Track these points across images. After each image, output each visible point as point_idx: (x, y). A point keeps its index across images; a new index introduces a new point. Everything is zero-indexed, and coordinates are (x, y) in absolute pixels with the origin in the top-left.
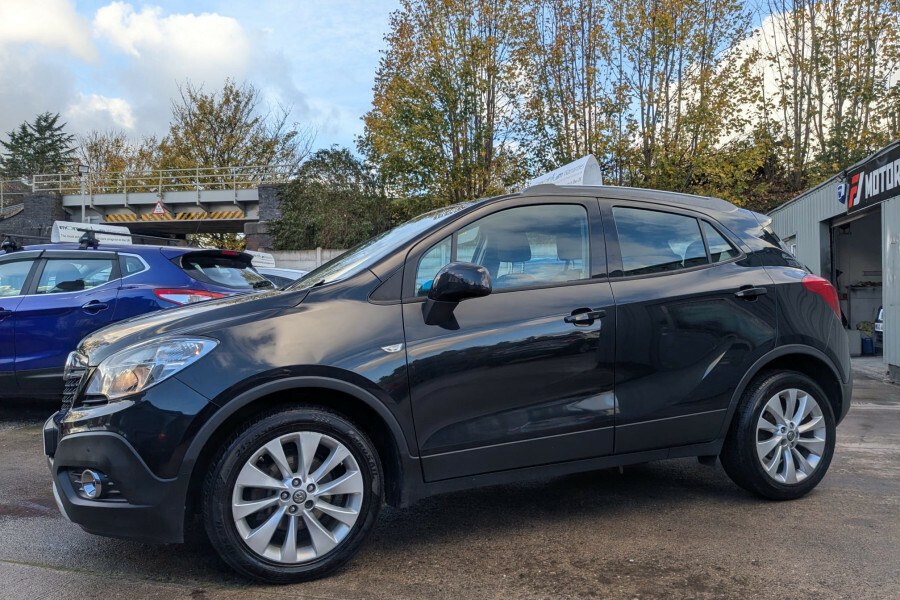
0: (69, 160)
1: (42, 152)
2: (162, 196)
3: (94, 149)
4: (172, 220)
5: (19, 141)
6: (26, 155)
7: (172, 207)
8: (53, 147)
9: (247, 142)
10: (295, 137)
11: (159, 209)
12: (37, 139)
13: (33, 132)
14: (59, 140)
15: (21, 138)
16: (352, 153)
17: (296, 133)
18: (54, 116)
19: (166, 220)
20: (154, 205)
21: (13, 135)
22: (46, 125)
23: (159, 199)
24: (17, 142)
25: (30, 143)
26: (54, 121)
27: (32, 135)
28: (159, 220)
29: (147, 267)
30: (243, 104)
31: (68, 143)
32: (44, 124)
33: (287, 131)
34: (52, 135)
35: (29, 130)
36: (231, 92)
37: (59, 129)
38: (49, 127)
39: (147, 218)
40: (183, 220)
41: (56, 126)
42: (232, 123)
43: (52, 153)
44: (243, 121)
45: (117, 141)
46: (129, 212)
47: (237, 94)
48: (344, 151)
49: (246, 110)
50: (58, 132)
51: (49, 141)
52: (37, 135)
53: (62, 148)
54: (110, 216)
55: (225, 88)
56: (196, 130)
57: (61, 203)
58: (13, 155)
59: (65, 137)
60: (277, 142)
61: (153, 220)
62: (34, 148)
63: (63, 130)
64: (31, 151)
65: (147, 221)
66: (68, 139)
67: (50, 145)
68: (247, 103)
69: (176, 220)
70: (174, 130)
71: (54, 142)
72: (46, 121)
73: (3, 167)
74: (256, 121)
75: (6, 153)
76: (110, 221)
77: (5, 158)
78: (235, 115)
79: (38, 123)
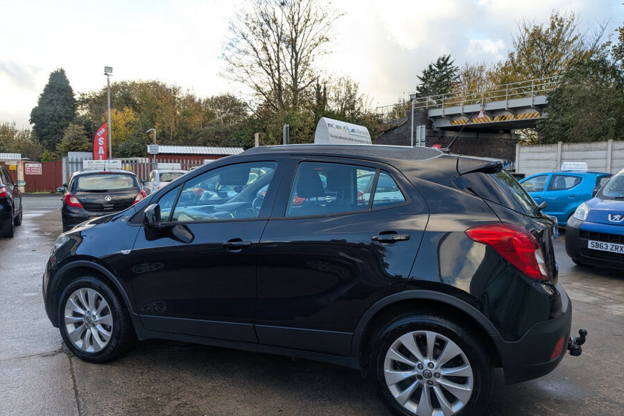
0: (455, 84)
1: (439, 80)
2: (484, 106)
3: (466, 75)
4: (491, 122)
6: (431, 83)
7: (492, 113)
8: (447, 76)
11: (481, 115)
12: (438, 73)
13: (436, 68)
14: (451, 72)
15: (428, 73)
17: (611, 42)
18: (447, 56)
19: (487, 122)
20: (479, 112)
21: (424, 72)
22: (443, 63)
23: (482, 108)
24: (427, 76)
25: (434, 75)
26: (448, 59)
27: (435, 70)
28: (483, 122)
30: (565, 26)
31: (455, 73)
32: (442, 62)
33: (604, 42)
34: (446, 69)
35: (434, 67)
36: (557, 19)
37: (451, 64)
38: (445, 64)
39: (475, 122)
40: (498, 121)
41: (448, 62)
42: (557, 42)
43: (446, 80)
44: (566, 39)
45: (482, 67)
46: (465, 118)
47: (561, 20)
49: (568, 31)
50: (450, 66)
51: (444, 73)
52: (438, 70)
53: (452, 76)
54: (455, 121)
55: (552, 18)
56: (528, 53)
57: (427, 115)
58: (424, 85)
59: (454, 69)
60: (592, 52)
61: (479, 123)
62: (436, 78)
63: (453, 64)
64: (434, 81)
65: (476, 123)
66: (455, 70)
67: (444, 75)
68: (568, 26)
69: (494, 121)
70: (511, 55)
71: (448, 73)
72: (443, 60)
73: (418, 92)
74: (576, 38)
75: (420, 83)
76: (454, 125)
77: (420, 86)
78: (559, 36)
79: (438, 62)
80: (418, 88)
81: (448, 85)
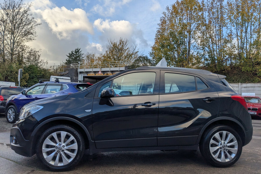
0: (82, 60)
1: (76, 58)
2: (101, 69)
3: (88, 57)
4: (103, 75)
5: (71, 55)
6: (72, 58)
7: (103, 72)
8: (79, 56)
9: (125, 54)
10: (138, 53)
11: (100, 73)
12: (75, 55)
13: (74, 53)
14: (80, 55)
15: (71, 54)
16: (148, 57)
17: (138, 51)
18: (79, 49)
19: (102, 75)
20: (99, 72)
21: (70, 54)
22: (77, 51)
23: (100, 70)
24: (70, 55)
25: (73, 56)
26: (79, 50)
27: (74, 54)
28: (100, 75)
29: (68, 88)
30: (124, 44)
31: (82, 56)
33: (136, 51)
34: (79, 54)
35: (73, 52)
36: (121, 41)
37: (80, 52)
38: (78, 52)
39: (97, 75)
40: (106, 75)
41: (79, 51)
42: (122, 49)
43: (78, 58)
44: (124, 49)
45: (94, 55)
46: (93, 73)
47: (123, 42)
48: (146, 56)
49: (125, 46)
50: (80, 53)
51: (78, 55)
52: (75, 54)
54: (89, 74)
55: (120, 40)
56: (112, 52)
57: (77, 71)
58: (69, 59)
59: (82, 54)
60: (133, 54)
61: (99, 75)
62: (74, 57)
63: (81, 52)
64: (74, 58)
65: (97, 76)
66: (82, 55)
67: (78, 56)
68: (125, 44)
69: (104, 75)
70: (106, 52)
71: (79, 55)
72: (77, 50)
73: (67, 62)
74: (128, 49)
75: (68, 58)
76: (88, 76)
77: (67, 59)
78: (122, 47)
79: (75, 50)
80: (67, 60)
81: (80, 60)
